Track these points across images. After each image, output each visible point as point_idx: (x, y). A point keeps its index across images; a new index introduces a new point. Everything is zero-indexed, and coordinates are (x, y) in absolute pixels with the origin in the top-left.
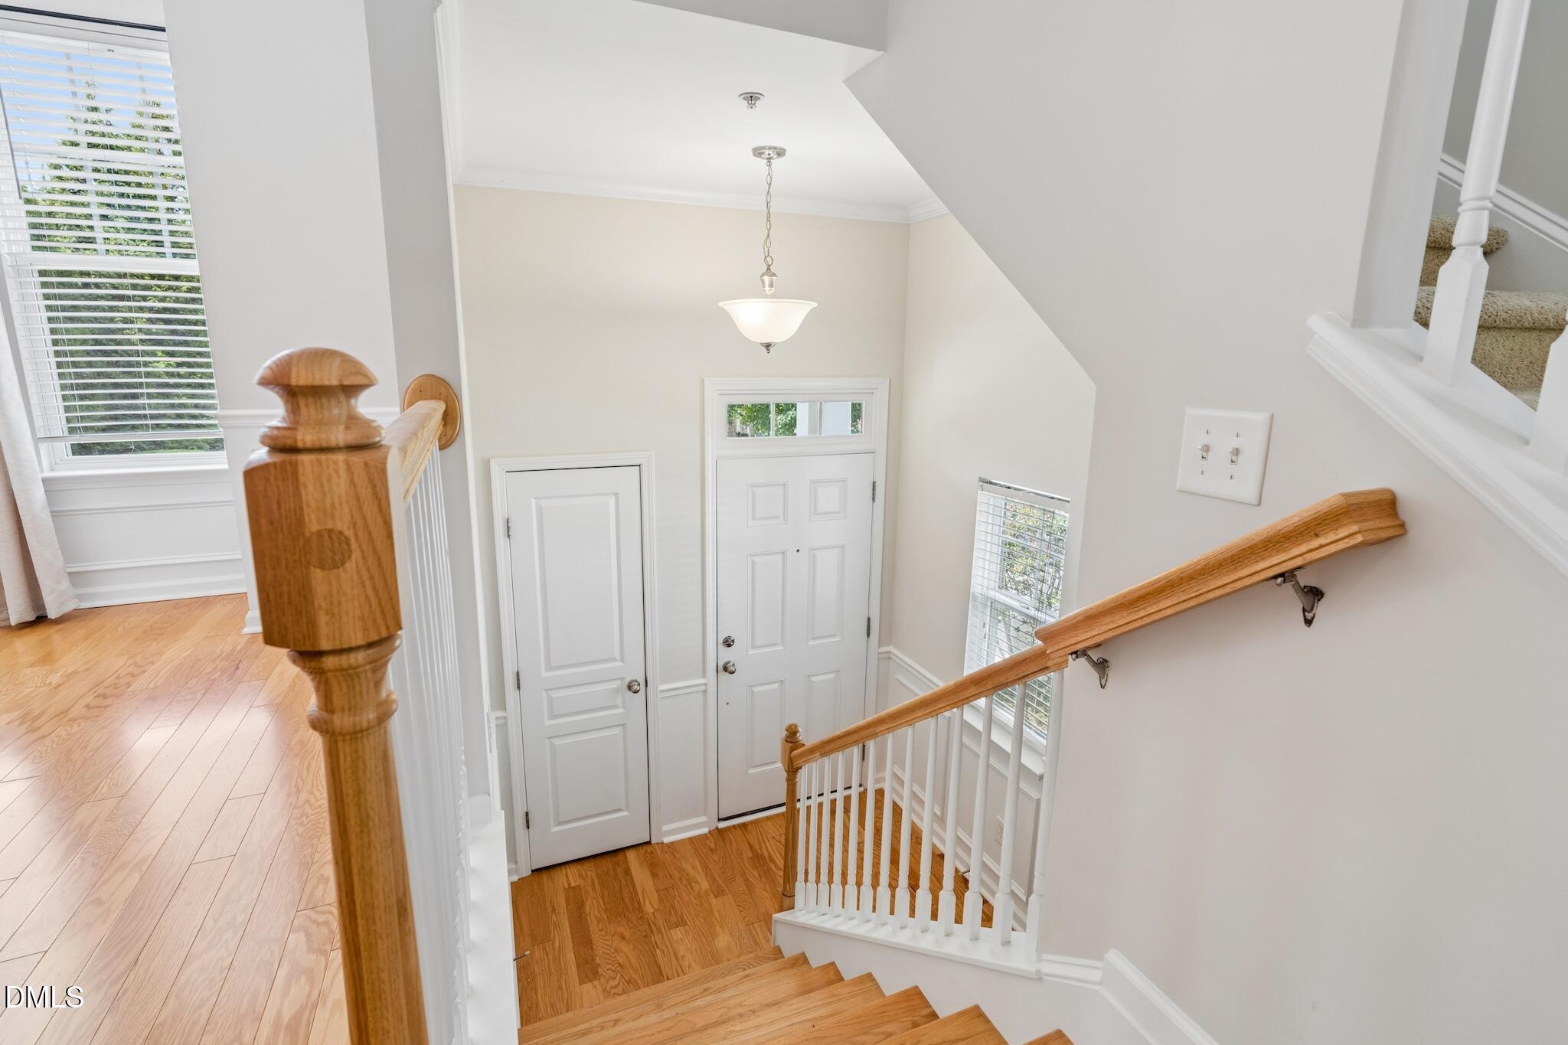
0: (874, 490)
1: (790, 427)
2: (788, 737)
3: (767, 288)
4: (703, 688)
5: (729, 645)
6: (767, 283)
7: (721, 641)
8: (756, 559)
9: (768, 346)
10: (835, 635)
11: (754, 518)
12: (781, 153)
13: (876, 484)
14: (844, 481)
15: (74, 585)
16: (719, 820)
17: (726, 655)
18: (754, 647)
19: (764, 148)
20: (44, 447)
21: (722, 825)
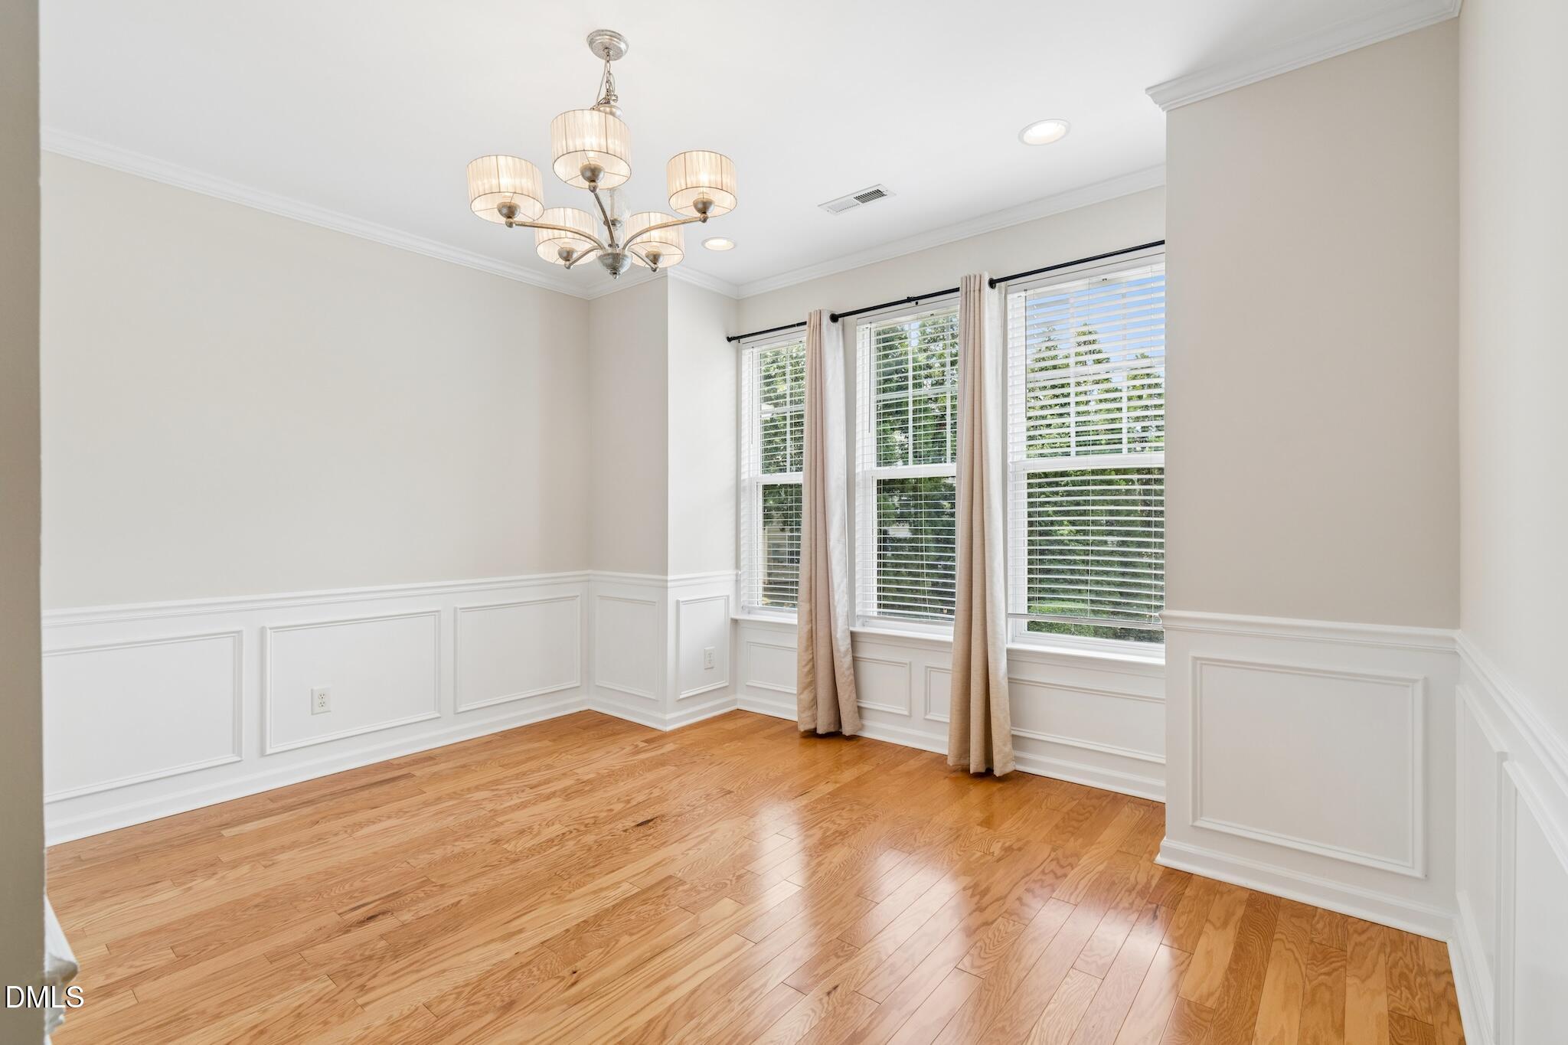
20: (1010, 620)
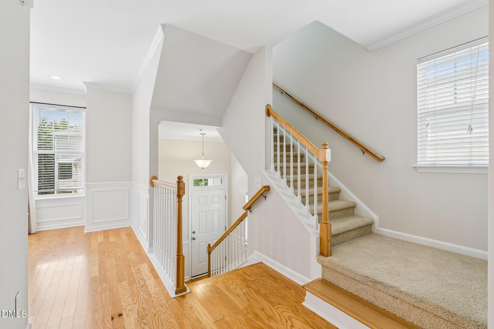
0: (226, 197)
1: (206, 184)
2: (208, 246)
3: (203, 158)
4: (188, 244)
5: (194, 233)
6: (203, 157)
7: (192, 232)
8: (200, 213)
9: (203, 168)
10: (218, 230)
11: (199, 204)
12: (205, 134)
13: (226, 196)
14: (219, 195)
15: (38, 225)
16: (192, 277)
17: (194, 235)
18: (200, 233)
19: (202, 134)
21: (192, 278)
